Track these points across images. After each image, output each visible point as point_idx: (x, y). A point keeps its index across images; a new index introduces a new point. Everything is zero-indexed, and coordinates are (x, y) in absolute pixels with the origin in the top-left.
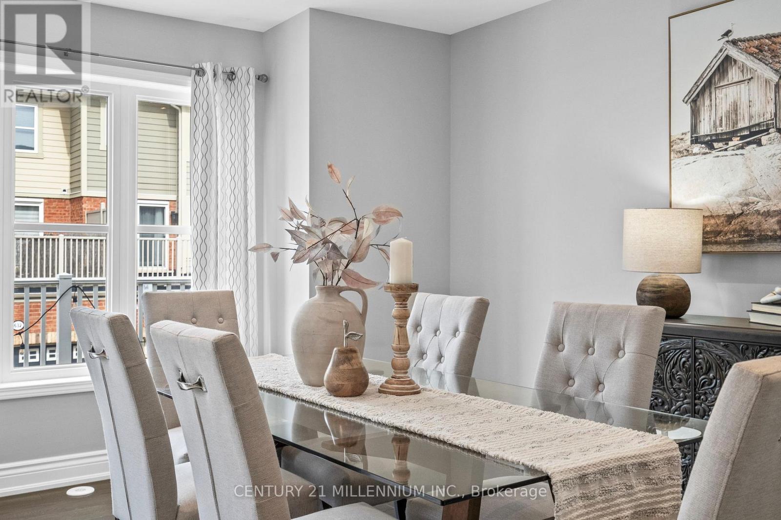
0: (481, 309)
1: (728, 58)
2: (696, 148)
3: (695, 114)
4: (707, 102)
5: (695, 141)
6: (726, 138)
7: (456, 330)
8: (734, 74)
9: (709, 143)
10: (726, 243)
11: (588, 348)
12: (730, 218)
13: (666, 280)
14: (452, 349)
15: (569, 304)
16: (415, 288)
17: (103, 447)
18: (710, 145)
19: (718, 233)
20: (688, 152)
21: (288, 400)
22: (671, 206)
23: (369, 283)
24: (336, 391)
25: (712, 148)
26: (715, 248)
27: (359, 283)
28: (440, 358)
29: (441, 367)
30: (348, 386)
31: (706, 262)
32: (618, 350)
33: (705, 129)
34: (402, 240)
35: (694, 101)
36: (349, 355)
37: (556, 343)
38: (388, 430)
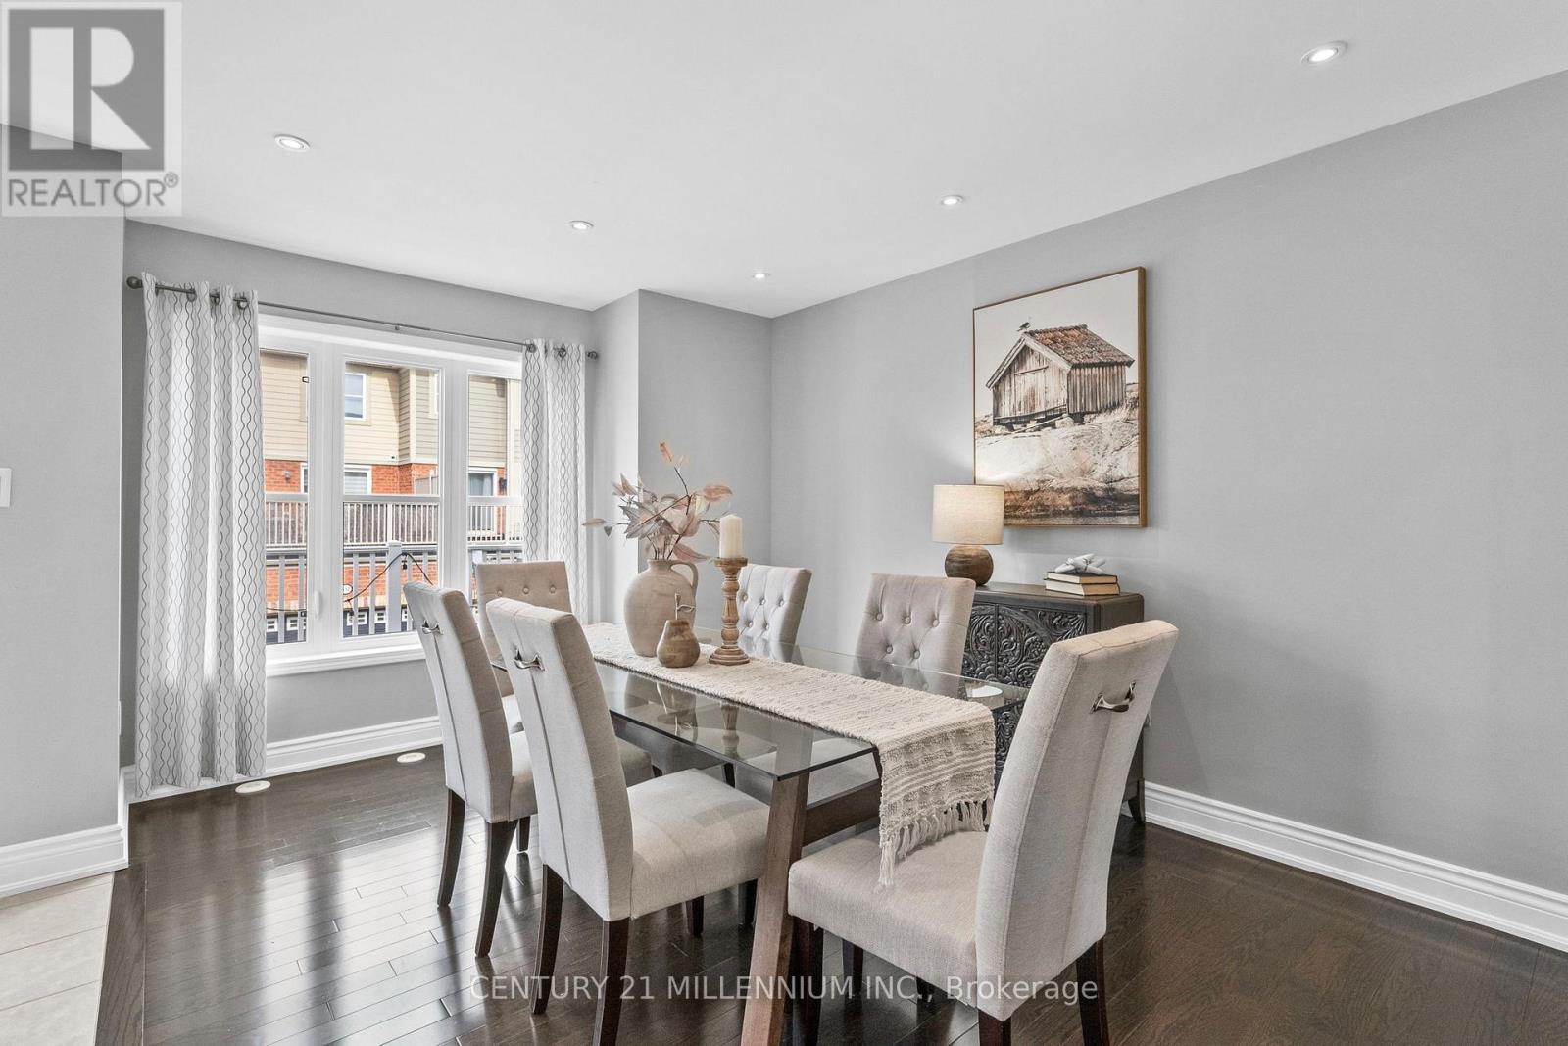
0: (804, 580)
1: (1026, 348)
2: (998, 430)
3: (997, 397)
4: (1008, 388)
5: (997, 423)
6: (1023, 421)
7: (781, 600)
8: (1031, 363)
9: (1010, 425)
10: (1025, 516)
11: (905, 617)
12: (1028, 494)
13: (972, 550)
14: (777, 618)
15: (888, 576)
16: (744, 562)
17: (436, 714)
18: (1010, 427)
19: (1017, 507)
20: (991, 433)
21: (622, 671)
22: (975, 483)
23: (699, 557)
24: (668, 663)
25: (1012, 430)
26: (1015, 521)
27: (690, 558)
28: (765, 626)
29: (767, 635)
30: (680, 656)
31: (1007, 533)
32: (932, 619)
33: (1006, 412)
34: (731, 516)
35: (996, 386)
36: (681, 627)
37: (875, 612)
38: (721, 702)
